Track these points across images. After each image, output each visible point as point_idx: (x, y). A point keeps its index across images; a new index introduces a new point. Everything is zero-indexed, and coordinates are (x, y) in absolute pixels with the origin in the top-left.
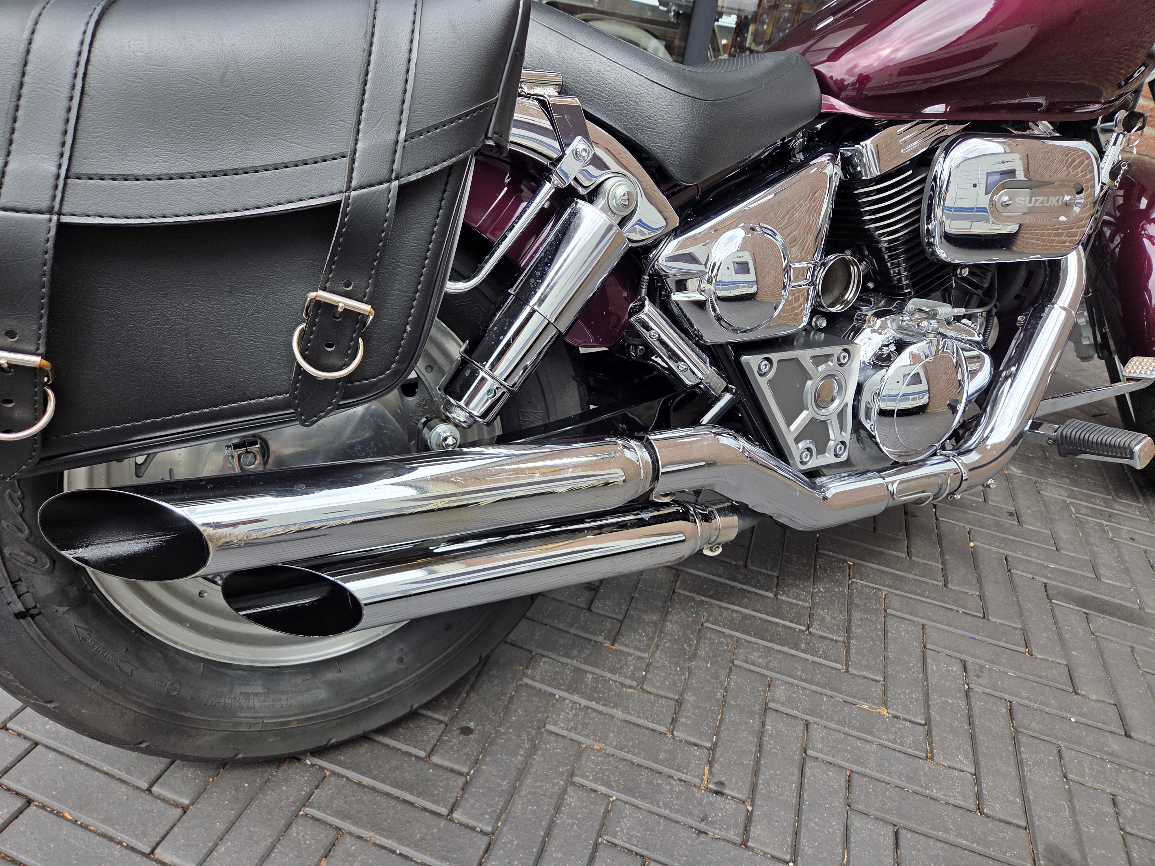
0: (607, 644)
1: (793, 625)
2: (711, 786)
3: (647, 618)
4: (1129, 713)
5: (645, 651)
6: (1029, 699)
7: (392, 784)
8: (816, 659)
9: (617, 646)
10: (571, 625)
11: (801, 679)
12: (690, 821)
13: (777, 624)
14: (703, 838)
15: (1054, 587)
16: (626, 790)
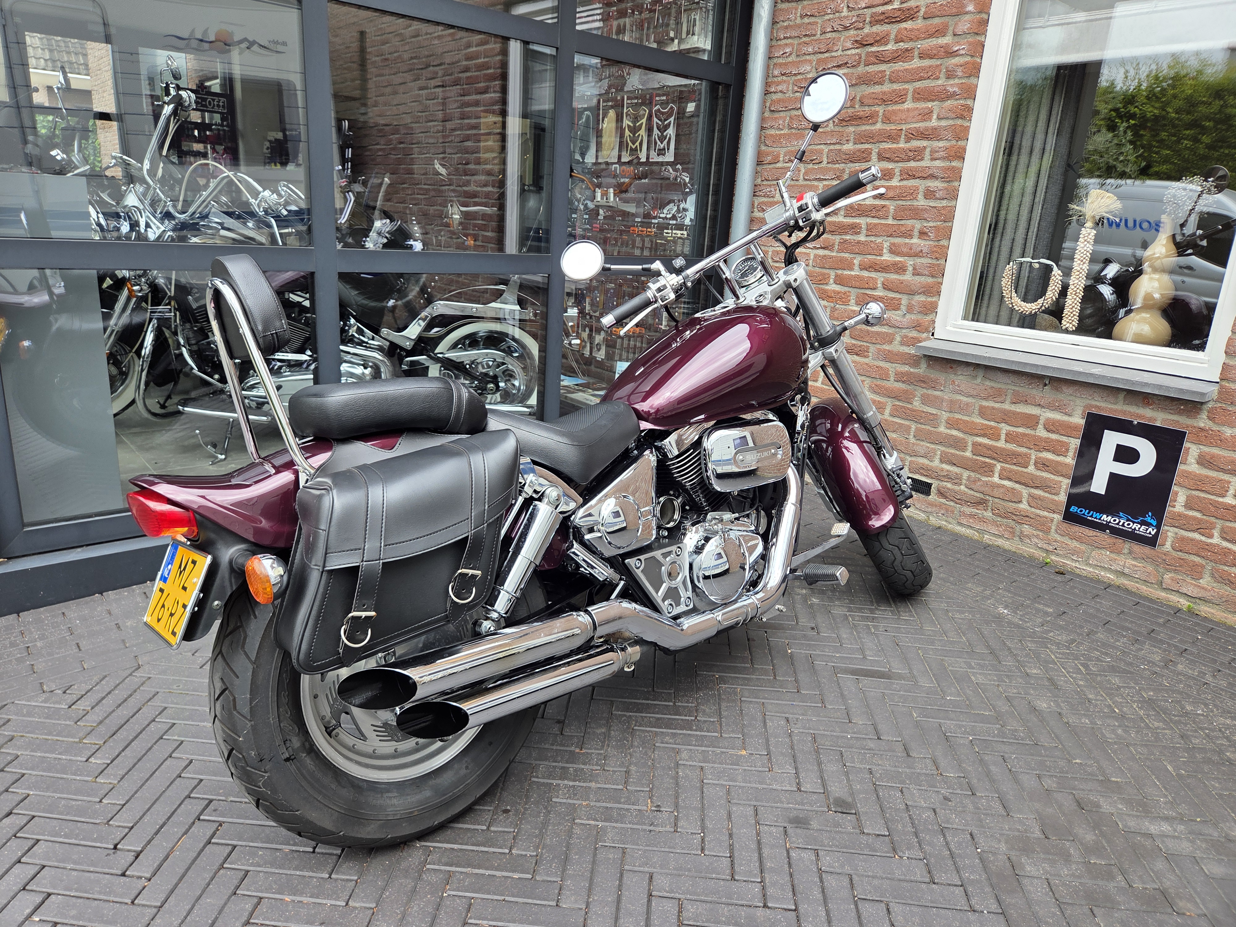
0: (577, 750)
1: (687, 718)
2: (653, 808)
3: (599, 731)
4: (879, 727)
5: (601, 749)
6: (824, 730)
7: (472, 845)
8: (703, 733)
9: (584, 751)
10: (552, 745)
11: (695, 746)
12: (644, 827)
13: (678, 719)
14: (653, 833)
15: (838, 667)
16: (605, 820)
